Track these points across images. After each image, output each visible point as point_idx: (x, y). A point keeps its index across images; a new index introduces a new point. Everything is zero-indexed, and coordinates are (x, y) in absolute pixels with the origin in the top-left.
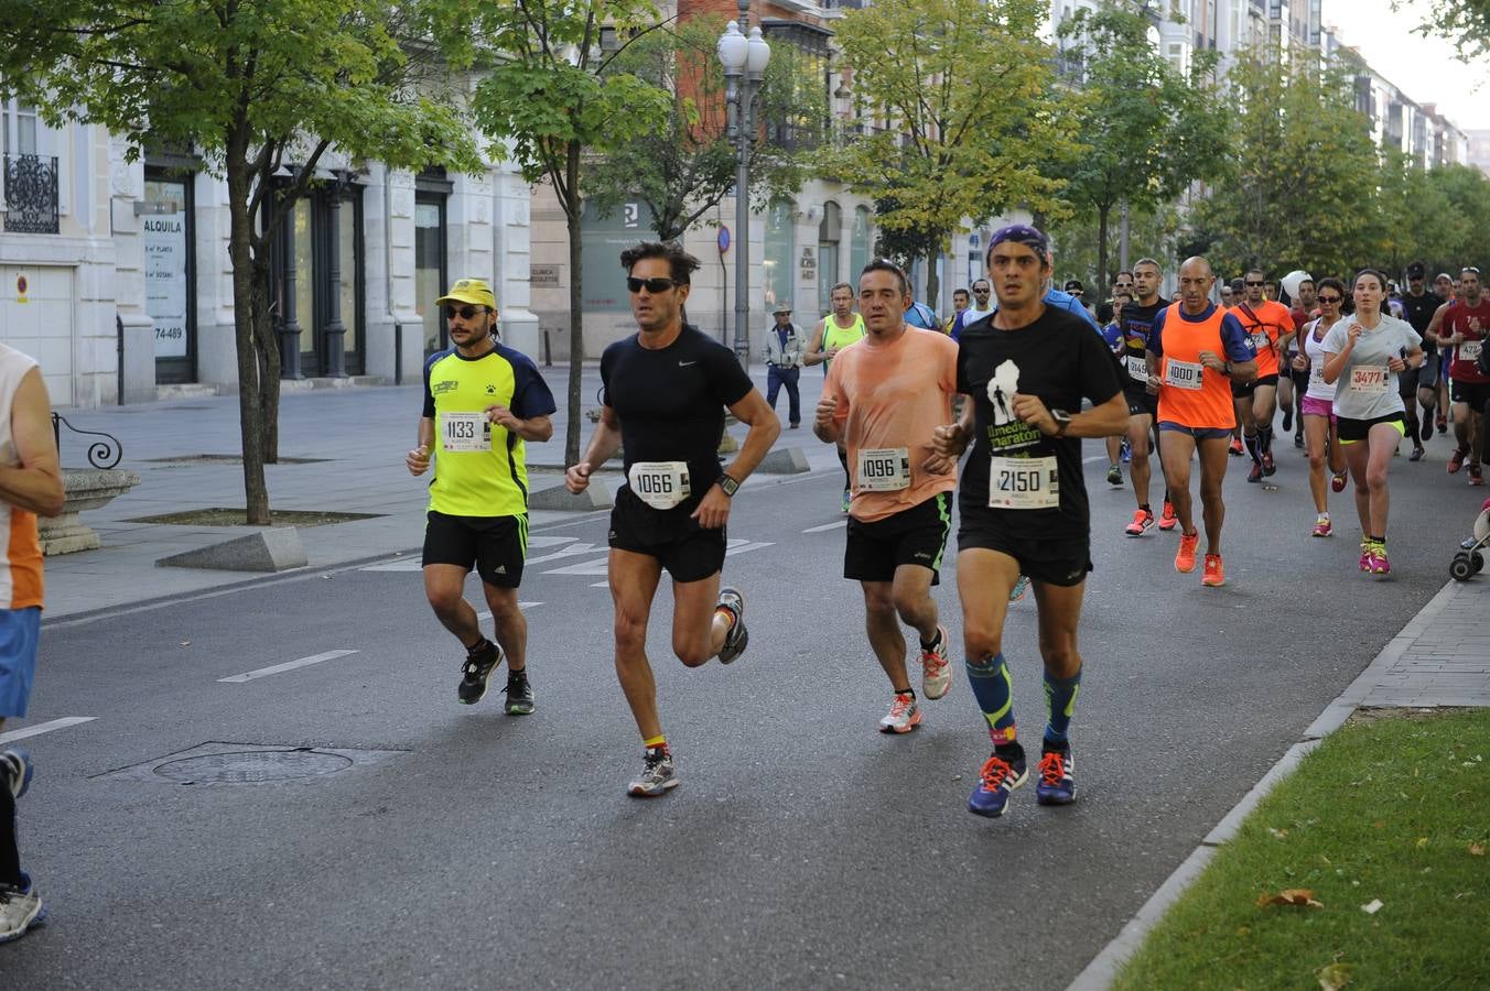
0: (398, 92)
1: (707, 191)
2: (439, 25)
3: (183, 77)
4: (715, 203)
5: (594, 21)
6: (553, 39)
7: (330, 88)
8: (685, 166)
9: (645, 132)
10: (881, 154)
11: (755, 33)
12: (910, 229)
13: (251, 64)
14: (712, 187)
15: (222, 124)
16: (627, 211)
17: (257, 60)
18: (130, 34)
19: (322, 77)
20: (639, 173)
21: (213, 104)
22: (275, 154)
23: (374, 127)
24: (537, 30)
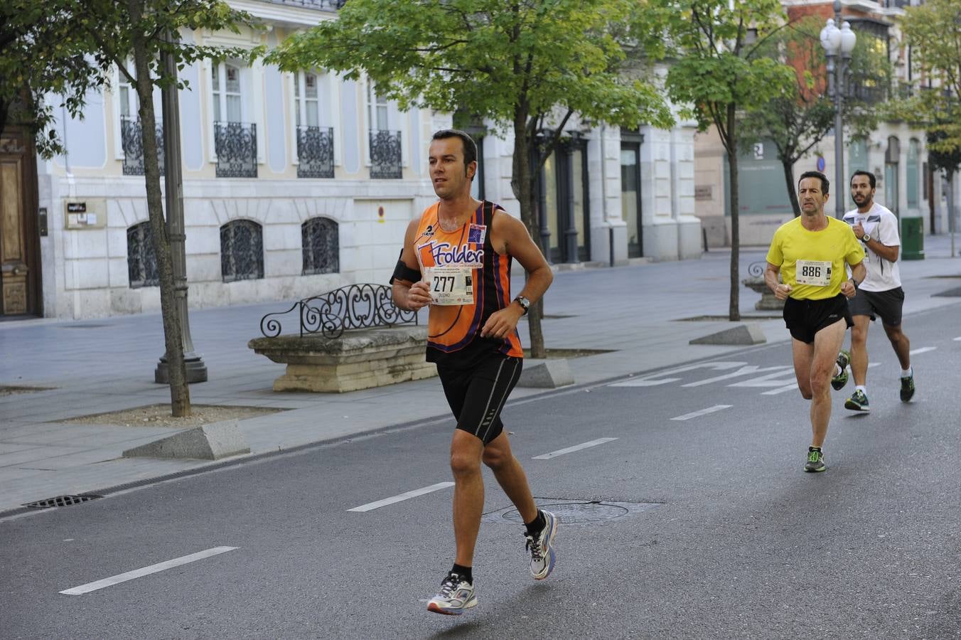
0: (616, 78)
1: (813, 132)
2: (642, 33)
3: (486, 75)
4: (820, 140)
5: (744, 24)
6: (717, 38)
7: (579, 77)
8: (799, 116)
9: (777, 95)
10: (933, 101)
11: (846, 27)
12: (954, 151)
13: (529, 65)
14: (815, 130)
15: (511, 104)
16: (756, 149)
17: (533, 62)
18: (454, 50)
19: (574, 70)
20: (769, 123)
21: (505, 92)
22: (539, 121)
23: (607, 101)
24: (705, 32)
